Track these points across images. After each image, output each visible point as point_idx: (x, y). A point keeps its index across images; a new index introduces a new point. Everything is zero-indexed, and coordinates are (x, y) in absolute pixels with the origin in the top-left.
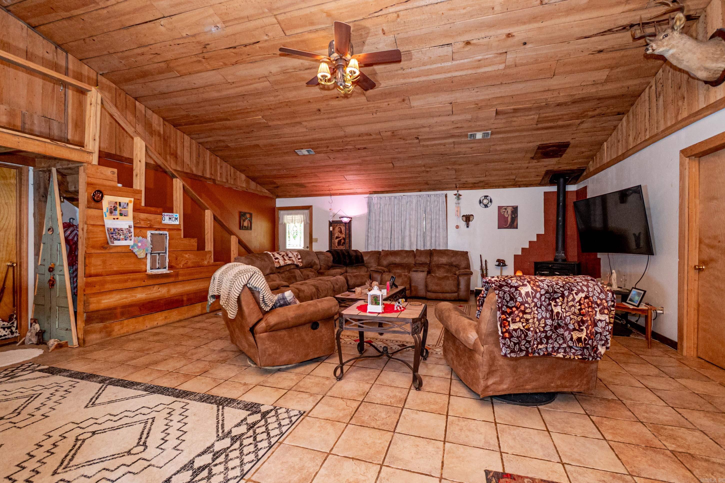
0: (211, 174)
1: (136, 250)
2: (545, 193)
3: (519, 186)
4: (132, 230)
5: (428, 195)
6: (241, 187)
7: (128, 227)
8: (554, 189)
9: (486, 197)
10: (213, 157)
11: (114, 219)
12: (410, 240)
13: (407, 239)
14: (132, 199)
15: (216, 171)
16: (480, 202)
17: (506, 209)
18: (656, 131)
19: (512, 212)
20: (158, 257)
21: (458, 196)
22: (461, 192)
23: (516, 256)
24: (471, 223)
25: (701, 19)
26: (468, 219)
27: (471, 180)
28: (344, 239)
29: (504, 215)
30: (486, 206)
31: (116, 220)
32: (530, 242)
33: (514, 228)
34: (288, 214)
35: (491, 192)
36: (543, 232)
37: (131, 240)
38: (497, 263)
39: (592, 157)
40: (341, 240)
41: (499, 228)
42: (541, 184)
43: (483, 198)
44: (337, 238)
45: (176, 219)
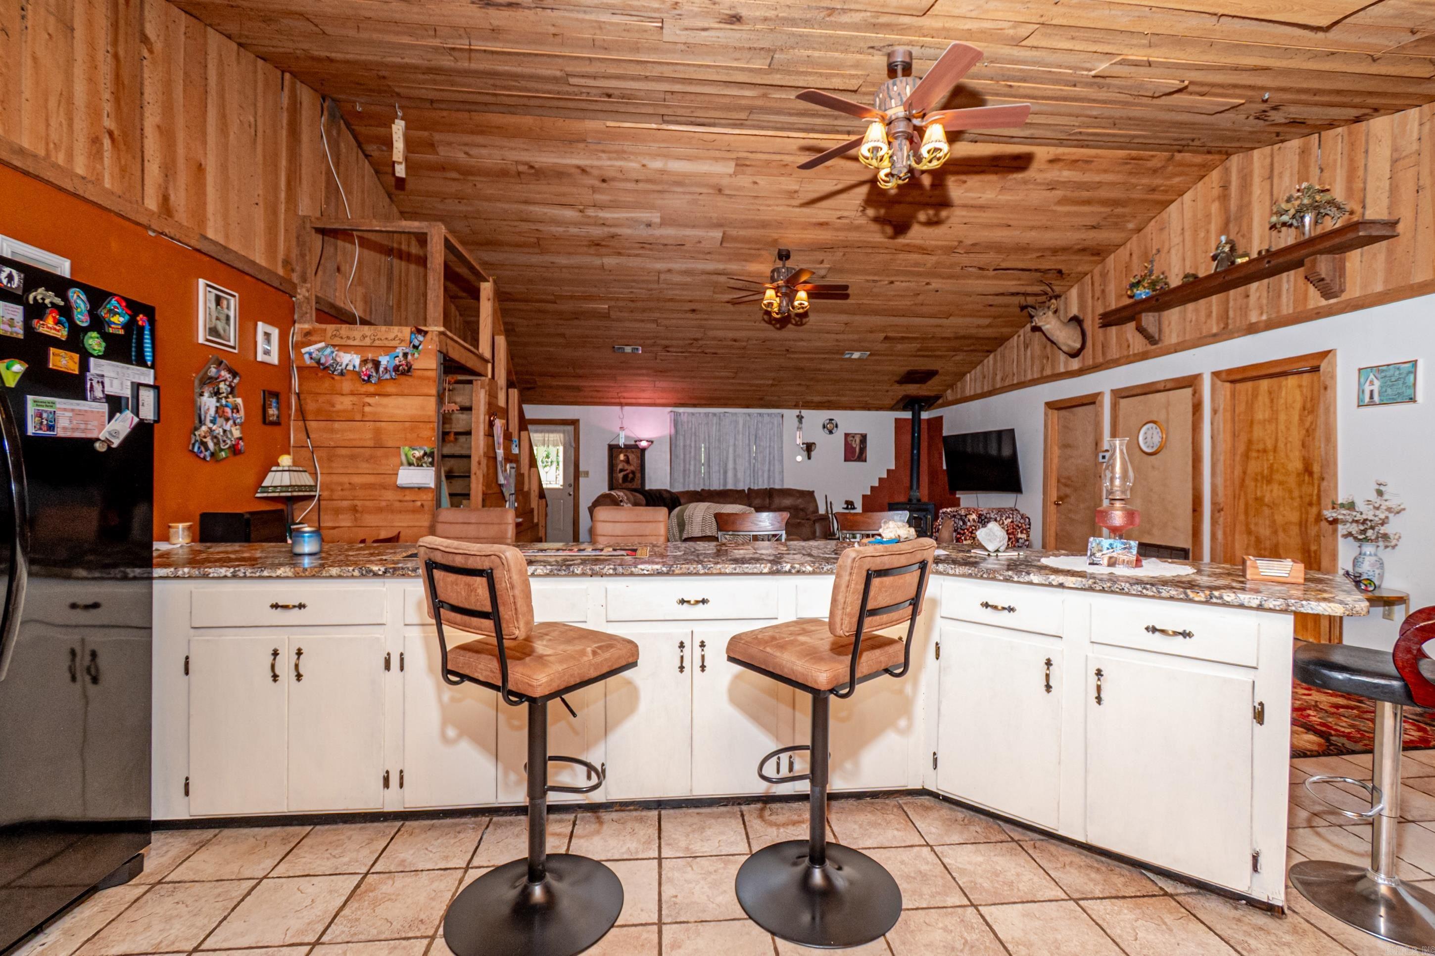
2: (897, 421)
3: (869, 409)
5: (760, 414)
8: (908, 415)
9: (831, 420)
12: (735, 475)
13: (730, 474)
16: (824, 427)
17: (853, 437)
18: (1023, 379)
19: (861, 441)
21: (800, 418)
22: (804, 412)
23: (864, 497)
24: (813, 453)
25: (1063, 298)
26: (809, 448)
27: (817, 399)
28: (633, 472)
29: (851, 444)
30: (831, 432)
32: (880, 479)
33: (862, 461)
34: (540, 431)
35: (838, 415)
36: (893, 468)
38: (845, 506)
39: (951, 386)
40: (627, 474)
41: (846, 460)
42: (892, 408)
43: (828, 421)
44: (621, 471)
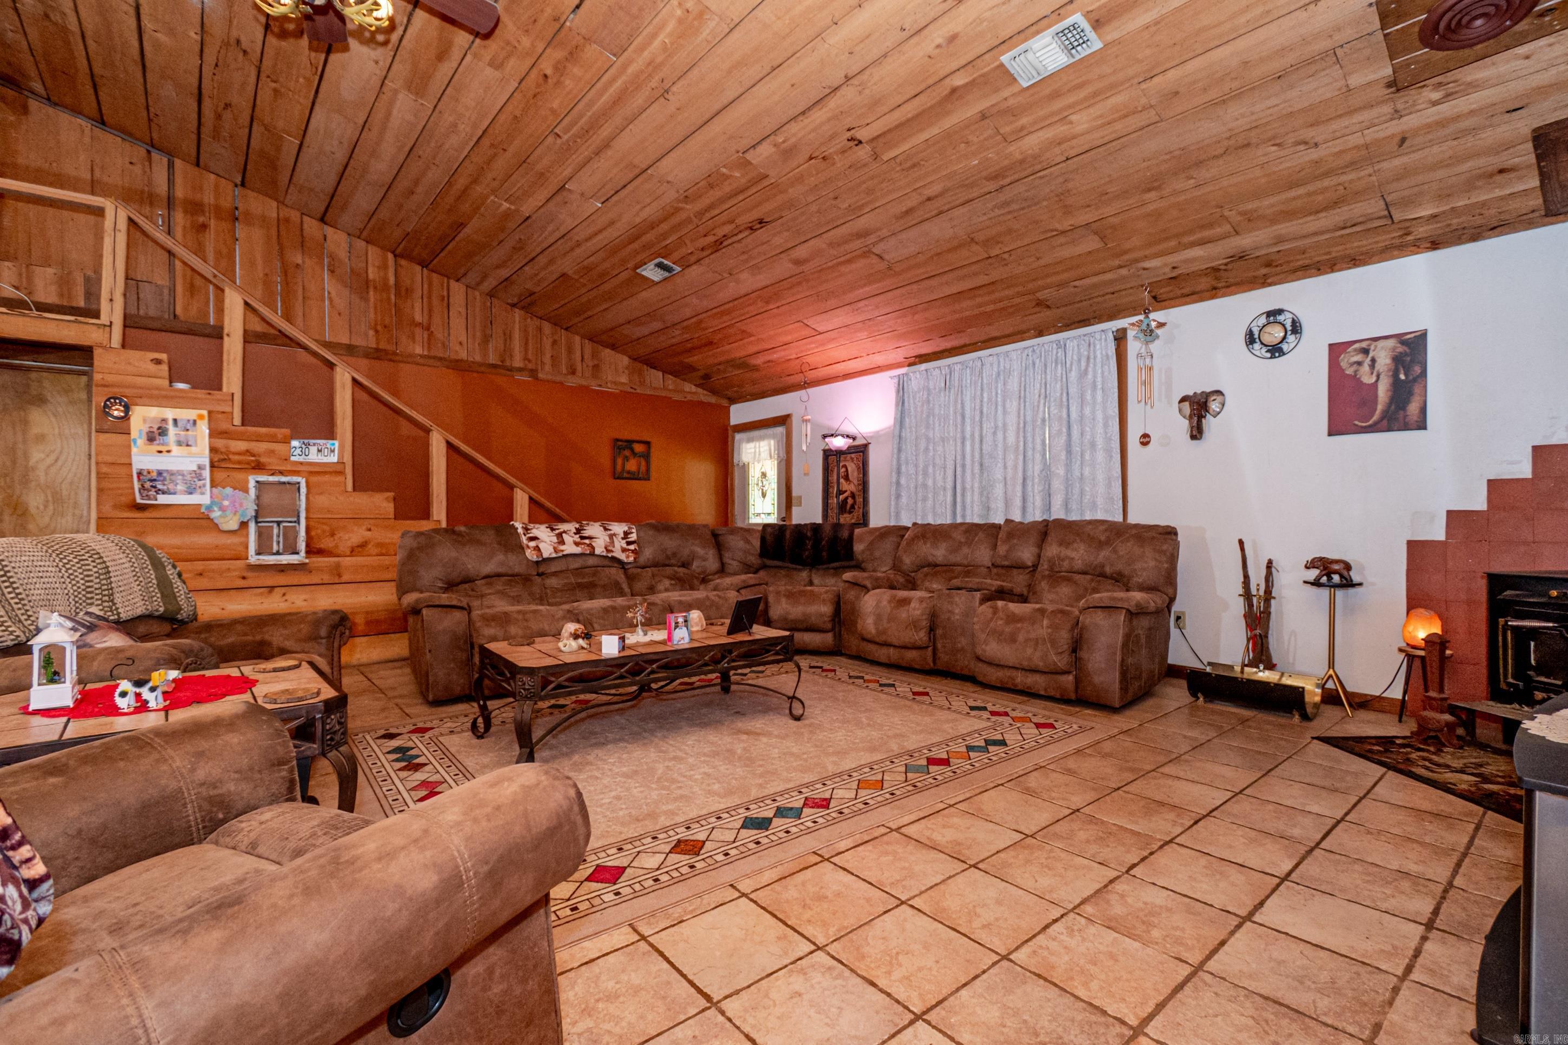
0: (526, 359)
1: (216, 514)
4: (207, 473)
6: (615, 383)
7: (195, 468)
9: (1273, 314)
10: (533, 323)
11: (160, 452)
14: (205, 413)
15: (540, 351)
16: (1250, 339)
17: (1366, 351)
19: (1398, 360)
20: (275, 531)
21: (1151, 330)
23: (1415, 548)
24: (1212, 422)
26: (1199, 407)
28: (853, 495)
29: (1355, 378)
30: (1276, 351)
31: (165, 454)
32: (1493, 485)
33: (1406, 427)
34: (750, 440)
35: (1294, 294)
37: (203, 494)
38: (1313, 574)
40: (846, 498)
41: (1335, 430)
43: (1263, 320)
44: (839, 491)
45: (333, 451)
